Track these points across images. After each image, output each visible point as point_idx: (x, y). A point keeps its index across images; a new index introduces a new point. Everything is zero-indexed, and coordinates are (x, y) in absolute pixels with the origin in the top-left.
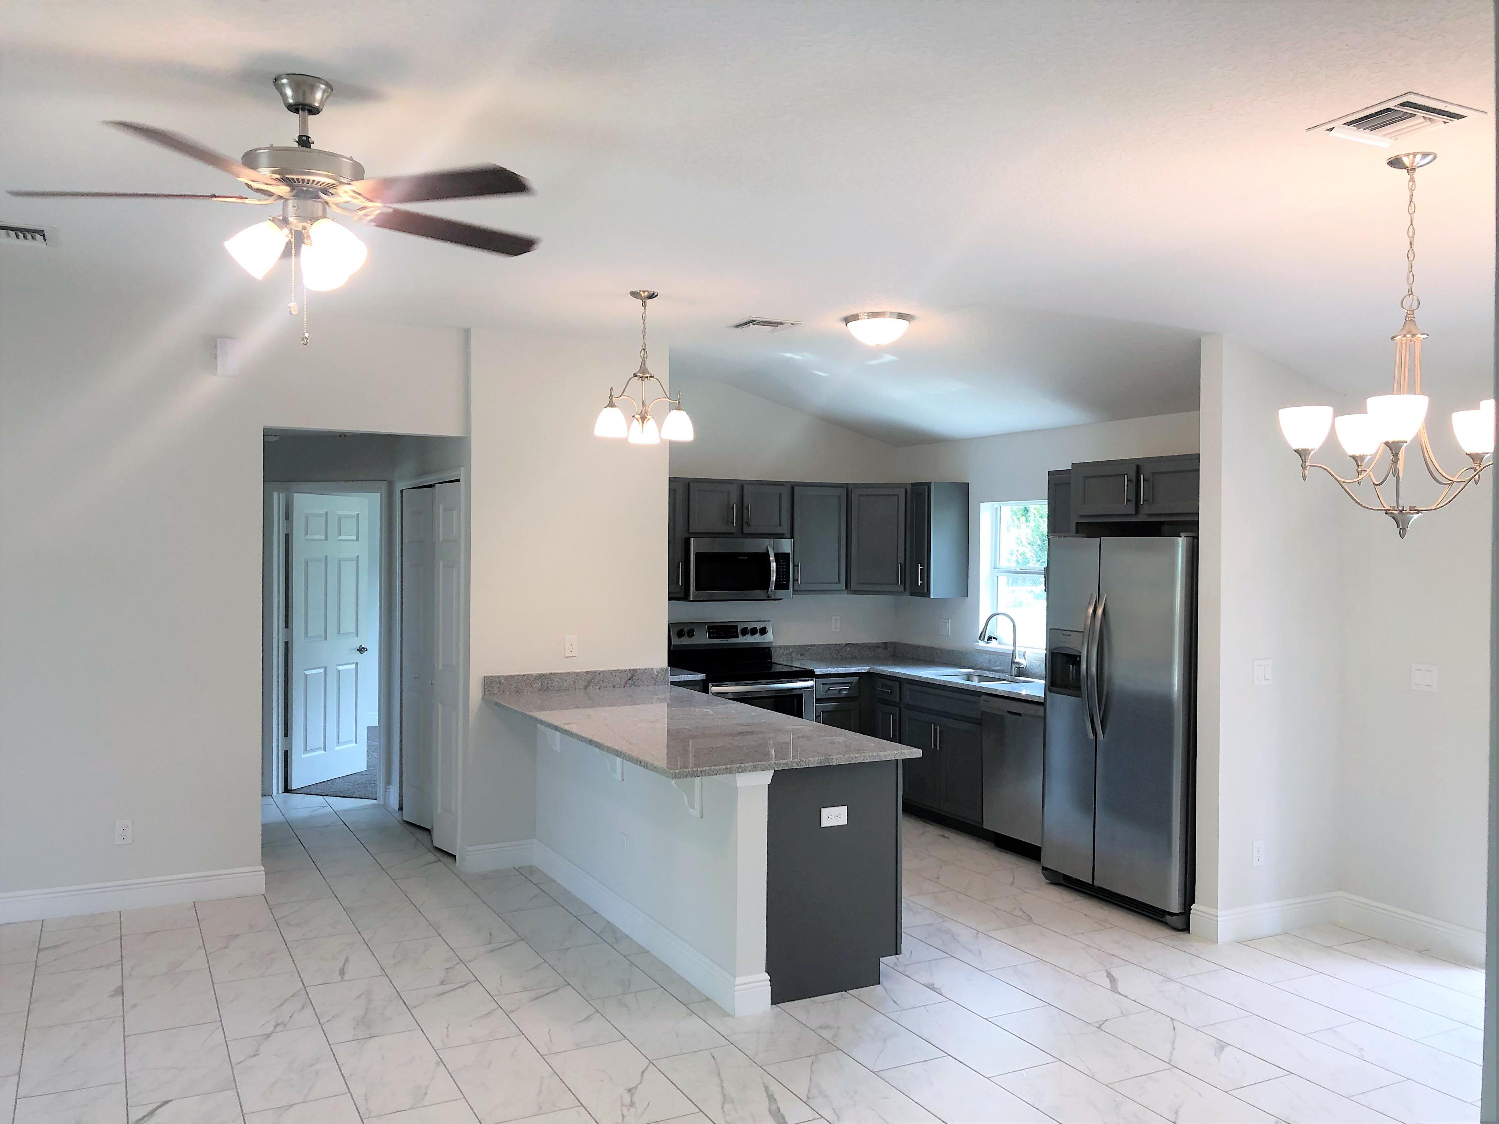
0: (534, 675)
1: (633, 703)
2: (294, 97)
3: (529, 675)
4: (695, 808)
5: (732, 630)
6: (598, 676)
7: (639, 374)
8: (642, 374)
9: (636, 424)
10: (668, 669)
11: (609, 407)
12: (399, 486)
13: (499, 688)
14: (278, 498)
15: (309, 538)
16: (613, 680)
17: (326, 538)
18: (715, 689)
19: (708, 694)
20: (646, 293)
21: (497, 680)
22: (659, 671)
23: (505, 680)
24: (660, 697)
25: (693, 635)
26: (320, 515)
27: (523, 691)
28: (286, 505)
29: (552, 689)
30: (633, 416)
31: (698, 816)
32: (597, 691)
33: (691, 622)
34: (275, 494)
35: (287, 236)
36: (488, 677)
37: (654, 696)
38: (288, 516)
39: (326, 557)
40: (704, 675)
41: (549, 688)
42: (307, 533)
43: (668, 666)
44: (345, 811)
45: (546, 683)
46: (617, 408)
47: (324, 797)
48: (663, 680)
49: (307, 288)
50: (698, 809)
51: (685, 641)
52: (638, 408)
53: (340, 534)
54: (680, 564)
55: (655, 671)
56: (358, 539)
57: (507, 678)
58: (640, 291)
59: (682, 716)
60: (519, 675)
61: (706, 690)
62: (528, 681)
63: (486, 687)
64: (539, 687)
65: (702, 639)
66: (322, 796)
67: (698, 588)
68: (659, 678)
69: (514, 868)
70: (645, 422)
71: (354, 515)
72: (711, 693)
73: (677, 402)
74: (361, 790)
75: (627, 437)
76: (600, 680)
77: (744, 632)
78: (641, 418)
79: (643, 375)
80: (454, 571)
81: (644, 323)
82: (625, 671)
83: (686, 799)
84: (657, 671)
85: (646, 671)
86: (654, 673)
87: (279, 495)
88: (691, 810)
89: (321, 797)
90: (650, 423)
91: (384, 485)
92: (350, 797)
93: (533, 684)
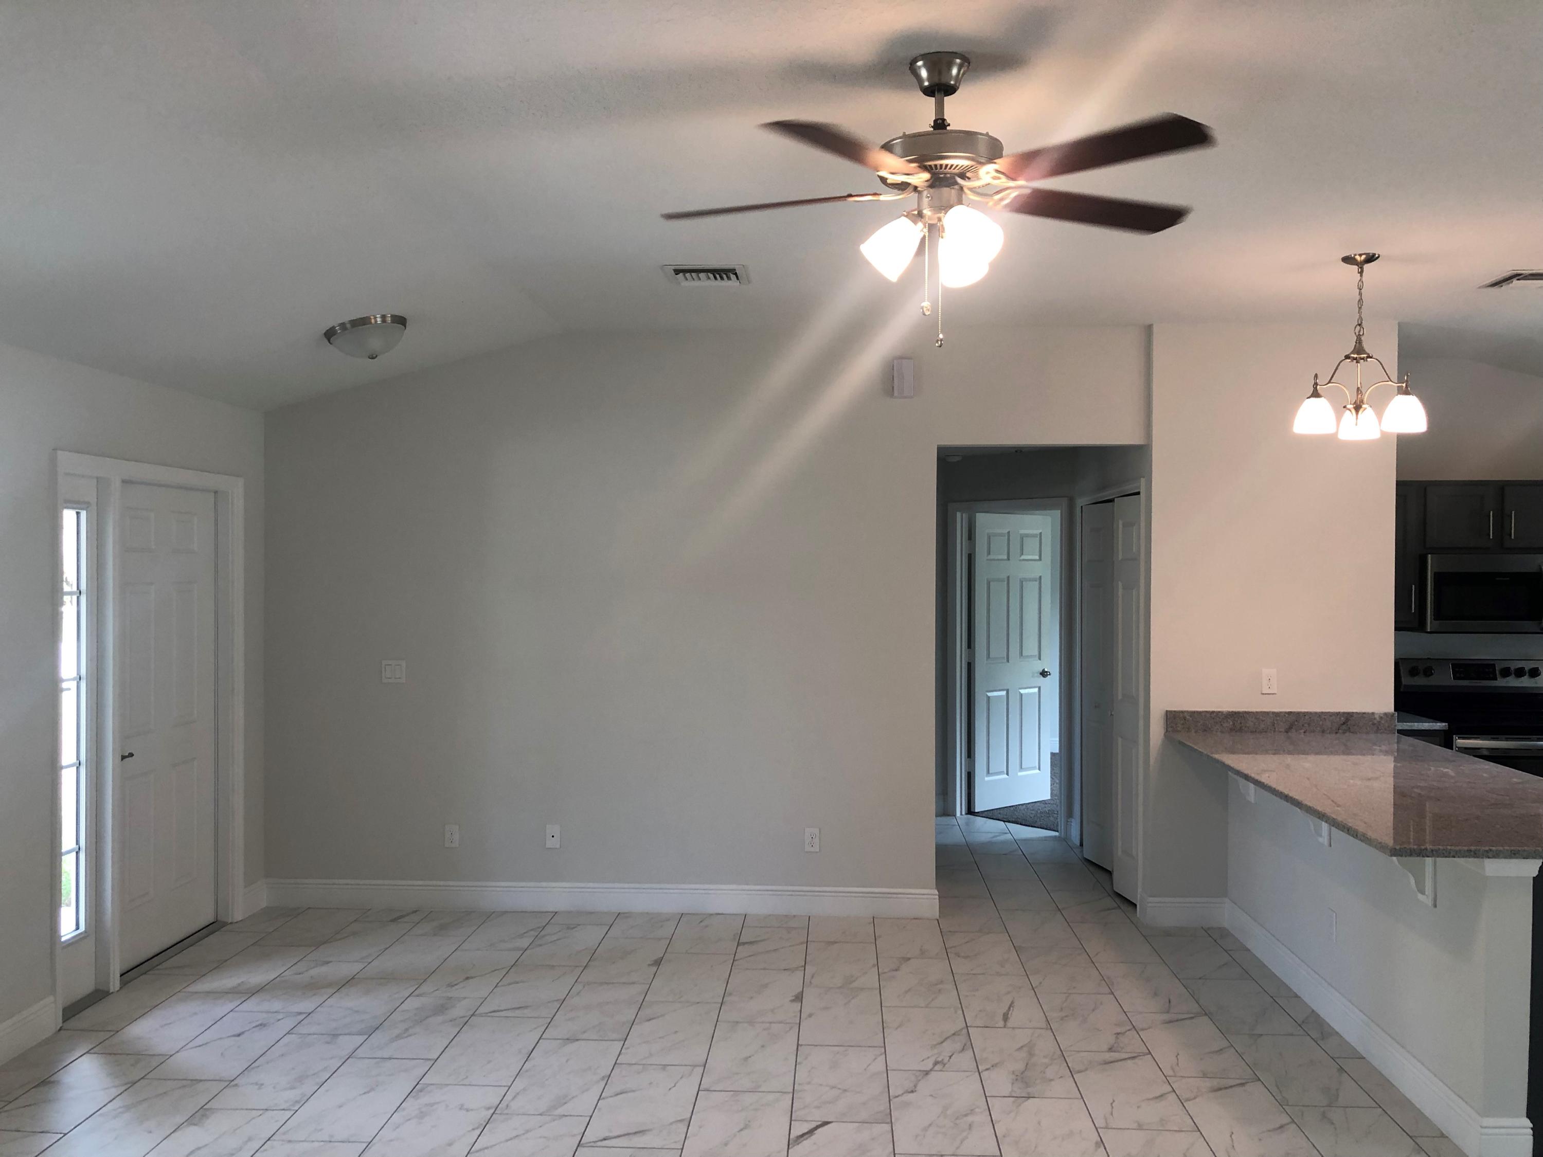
0: (1224, 713)
1: (1347, 751)
2: (929, 79)
3: (1219, 712)
4: (1427, 893)
5: (1487, 670)
6: (1303, 719)
7: (1352, 355)
8: (1359, 353)
9: (1349, 416)
10: (1394, 714)
11: (1313, 397)
12: (1081, 502)
13: (1183, 724)
14: (960, 519)
15: (992, 558)
16: (1323, 725)
17: (1008, 559)
18: (1460, 742)
19: (1453, 750)
20: (1363, 257)
21: (1181, 716)
22: (1382, 715)
23: (1191, 717)
24: (1384, 748)
25: (1432, 674)
26: (1002, 535)
27: (1212, 729)
28: (969, 527)
29: (1246, 729)
30: (1345, 407)
31: (1430, 903)
32: (1302, 736)
33: (1428, 658)
34: (959, 515)
35: (922, 230)
36: (1171, 712)
37: (1375, 747)
38: (971, 536)
39: (1008, 577)
40: (1447, 724)
41: (1243, 728)
42: (989, 553)
43: (1395, 710)
44: (1026, 841)
45: (1239, 722)
46: (1323, 398)
47: (1006, 823)
48: (1388, 727)
49: (942, 285)
50: (1431, 897)
51: (1420, 681)
52: (1350, 396)
53: (1022, 554)
54: (1413, 586)
55: (1377, 717)
56: (1040, 559)
57: (1193, 713)
58: (1355, 255)
59: (1410, 775)
60: (1206, 712)
61: (1448, 744)
62: (1218, 719)
63: (1168, 723)
64: (1230, 727)
65: (1445, 679)
66: (1004, 821)
67: (1437, 616)
68: (1382, 725)
69: (1202, 928)
70: (1360, 412)
71: (1037, 534)
72: (1457, 747)
73: (1404, 385)
74: (1043, 819)
75: (1337, 432)
76: (1305, 723)
77: (1506, 673)
78: (1354, 408)
79: (1358, 356)
80: (1134, 593)
81: (1360, 294)
82: (1338, 714)
83: (1412, 881)
84: (1379, 716)
85: (1364, 715)
86: (1375, 719)
87: (962, 516)
88: (1420, 896)
89: (1002, 822)
90: (1368, 412)
91: (1064, 502)
92: (1032, 826)
93: (1224, 723)
